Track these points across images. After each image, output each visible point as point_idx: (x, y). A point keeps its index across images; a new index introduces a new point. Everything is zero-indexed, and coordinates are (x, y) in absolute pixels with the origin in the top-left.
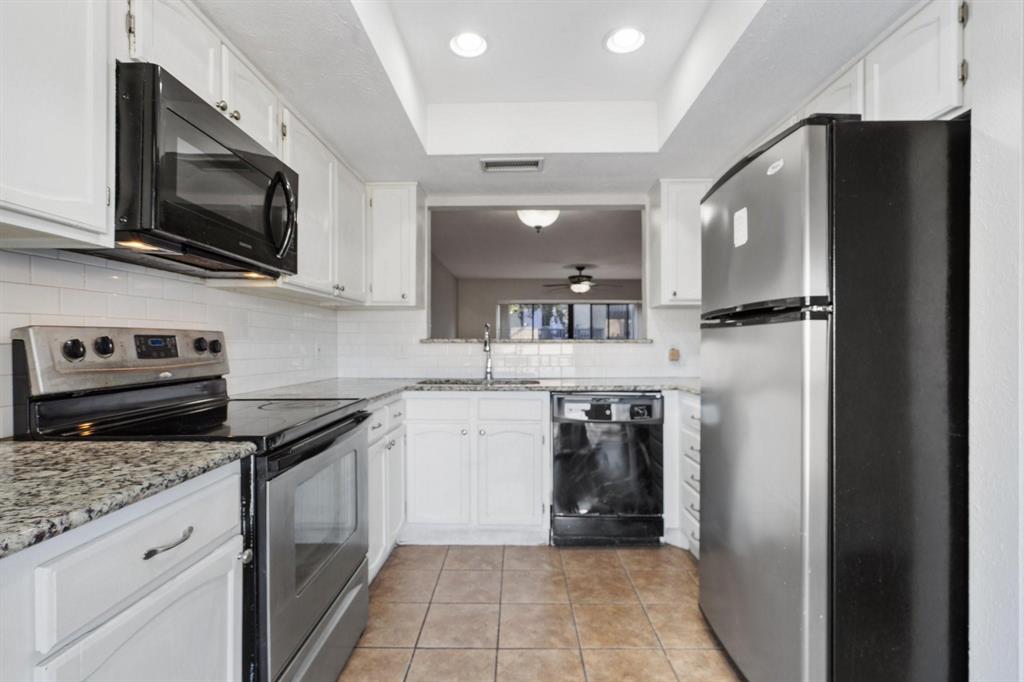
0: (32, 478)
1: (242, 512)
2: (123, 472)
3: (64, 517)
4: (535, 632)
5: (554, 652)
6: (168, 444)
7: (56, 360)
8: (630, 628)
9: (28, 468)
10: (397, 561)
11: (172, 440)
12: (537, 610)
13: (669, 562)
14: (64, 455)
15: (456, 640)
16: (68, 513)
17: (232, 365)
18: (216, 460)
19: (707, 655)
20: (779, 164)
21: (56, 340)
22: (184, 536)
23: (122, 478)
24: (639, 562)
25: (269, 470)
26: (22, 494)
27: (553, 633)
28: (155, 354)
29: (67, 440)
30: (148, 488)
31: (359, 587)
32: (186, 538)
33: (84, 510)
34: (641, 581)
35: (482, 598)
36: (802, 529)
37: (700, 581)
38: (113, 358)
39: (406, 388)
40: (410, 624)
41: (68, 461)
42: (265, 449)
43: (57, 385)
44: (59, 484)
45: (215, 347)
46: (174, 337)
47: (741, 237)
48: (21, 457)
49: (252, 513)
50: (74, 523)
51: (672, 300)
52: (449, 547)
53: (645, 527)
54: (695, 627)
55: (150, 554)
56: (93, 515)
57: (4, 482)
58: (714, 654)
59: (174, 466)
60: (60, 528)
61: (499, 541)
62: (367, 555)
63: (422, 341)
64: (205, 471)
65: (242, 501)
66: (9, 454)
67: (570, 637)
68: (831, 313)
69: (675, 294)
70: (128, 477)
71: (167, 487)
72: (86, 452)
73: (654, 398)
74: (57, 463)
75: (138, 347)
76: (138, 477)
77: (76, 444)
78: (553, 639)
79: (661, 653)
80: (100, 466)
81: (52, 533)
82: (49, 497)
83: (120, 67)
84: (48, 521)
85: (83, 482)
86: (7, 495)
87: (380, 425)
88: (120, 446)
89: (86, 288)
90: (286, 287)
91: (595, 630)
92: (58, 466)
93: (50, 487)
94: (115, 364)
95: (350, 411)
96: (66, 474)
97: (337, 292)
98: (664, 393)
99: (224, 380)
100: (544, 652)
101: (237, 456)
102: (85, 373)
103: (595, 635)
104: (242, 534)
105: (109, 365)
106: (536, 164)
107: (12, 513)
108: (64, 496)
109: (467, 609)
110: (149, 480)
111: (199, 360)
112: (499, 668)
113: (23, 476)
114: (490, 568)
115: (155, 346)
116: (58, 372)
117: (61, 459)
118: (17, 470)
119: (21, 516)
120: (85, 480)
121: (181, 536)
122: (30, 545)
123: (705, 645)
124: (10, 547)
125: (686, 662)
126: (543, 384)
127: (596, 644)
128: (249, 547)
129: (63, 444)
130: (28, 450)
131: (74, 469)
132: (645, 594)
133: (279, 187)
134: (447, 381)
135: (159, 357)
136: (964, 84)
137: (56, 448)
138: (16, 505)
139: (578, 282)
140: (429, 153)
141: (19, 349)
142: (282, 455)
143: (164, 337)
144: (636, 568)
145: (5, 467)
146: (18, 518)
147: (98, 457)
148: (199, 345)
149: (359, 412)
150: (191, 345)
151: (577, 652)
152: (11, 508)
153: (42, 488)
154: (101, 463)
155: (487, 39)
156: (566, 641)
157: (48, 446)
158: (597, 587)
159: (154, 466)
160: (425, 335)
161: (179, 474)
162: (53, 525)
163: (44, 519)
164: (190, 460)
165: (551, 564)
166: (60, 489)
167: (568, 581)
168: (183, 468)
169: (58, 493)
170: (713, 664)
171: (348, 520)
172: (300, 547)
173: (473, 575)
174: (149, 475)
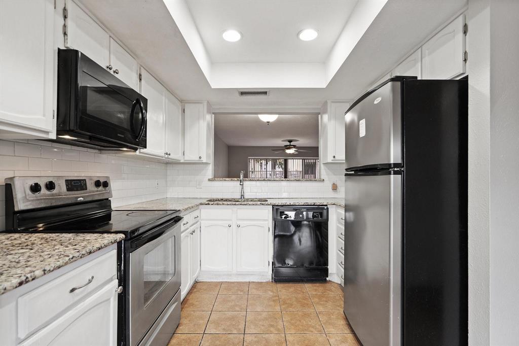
0: (16, 253)
1: (118, 268)
2: (60, 250)
3: (32, 274)
4: (263, 325)
5: (272, 335)
6: (81, 235)
7: (27, 194)
8: (310, 323)
9: (14, 248)
10: (195, 290)
11: (84, 233)
12: (264, 315)
13: (330, 290)
14: (31, 241)
15: (224, 329)
16: (34, 272)
17: (113, 193)
18: (105, 244)
19: (346, 336)
20: (379, 99)
21: (27, 183)
22: (89, 280)
23: (59, 254)
24: (316, 290)
25: (131, 247)
26: (11, 262)
27: (272, 326)
28: (75, 189)
29: (32, 232)
30: (72, 258)
31: (176, 304)
32: (90, 281)
33: (42, 270)
34: (316, 300)
35: (237, 309)
36: (389, 276)
37: (344, 299)
38: (55, 191)
39: (201, 204)
40: (201, 322)
41: (33, 244)
42: (129, 237)
43: (27, 206)
44: (29, 257)
45: (106, 184)
46: (85, 180)
47: (362, 133)
48: (10, 242)
49: (122, 268)
50: (37, 276)
51: (332, 160)
52: (222, 283)
53: (319, 273)
54: (342, 322)
55: (72, 290)
56: (46, 272)
57: (2, 256)
58: (350, 336)
59: (84, 247)
60: (30, 279)
61: (247, 280)
62: (180, 287)
63: (209, 180)
64: (99, 249)
65: (118, 263)
66: (4, 241)
67: (280, 328)
68: (403, 171)
69: (334, 157)
70: (63, 253)
71: (81, 257)
72: (42, 239)
73: (324, 208)
74: (27, 245)
75: (67, 186)
76: (67, 253)
77: (36, 235)
78: (272, 329)
79: (324, 335)
80: (49, 247)
81: (27, 281)
82: (24, 263)
83: (60, 51)
84: (25, 276)
85: (41, 256)
86: (4, 262)
87: (187, 223)
88: (58, 236)
89: (42, 157)
90: (140, 154)
91: (292, 324)
92: (28, 247)
93: (25, 258)
94: (56, 195)
95: (173, 216)
96: (32, 251)
97: (166, 156)
98: (328, 206)
99: (110, 200)
100: (267, 335)
101: (115, 241)
102: (41, 199)
103: (293, 327)
104: (118, 279)
105: (53, 195)
106: (265, 93)
107: (7, 272)
108: (31, 263)
109: (230, 314)
110: (72, 254)
111: (97, 191)
112: (245, 343)
113: (12, 252)
114: (242, 293)
115: (75, 185)
116: (27, 199)
117: (29, 243)
118: (8, 249)
119: (11, 273)
120: (42, 254)
121: (87, 281)
122: (16, 287)
123: (346, 332)
124: (7, 288)
125: (336, 340)
126: (269, 201)
127: (293, 331)
128: (121, 286)
129: (30, 235)
130: (13, 238)
131: (36, 248)
132: (318, 306)
133: (138, 105)
134: (222, 200)
135: (77, 190)
136: (466, 62)
137: (27, 237)
138: (9, 267)
139: (289, 148)
140: (212, 87)
141: (8, 188)
142: (137, 240)
143: (80, 180)
144: (314, 293)
145: (2, 248)
146: (10, 274)
147: (48, 242)
148: (98, 184)
149: (176, 216)
150: (93, 184)
151: (283, 335)
152: (6, 269)
153: (21, 258)
154: (49, 245)
155: (241, 33)
156: (278, 330)
157: (23, 236)
158: (295, 303)
159: (75, 247)
160: (211, 177)
161: (87, 251)
162: (27, 278)
163: (22, 275)
164: (92, 243)
165: (272, 291)
166: (30, 259)
167: (281, 300)
168: (89, 248)
169: (29, 261)
170: (349, 341)
171: (171, 269)
172: (147, 283)
173: (233, 297)
174: (73, 252)
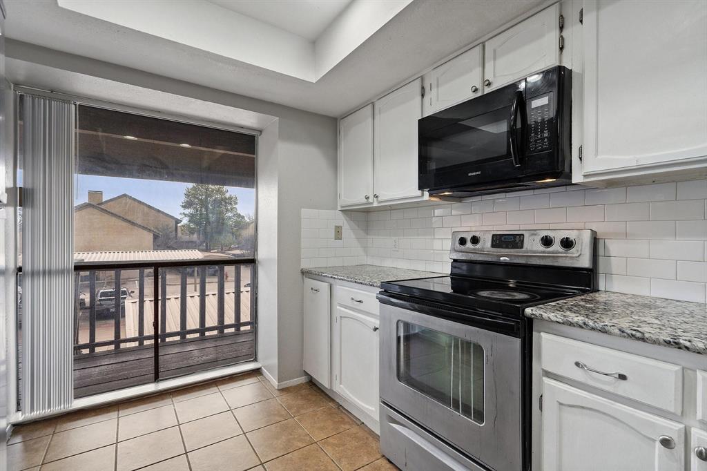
7: (456, 246)
21: (457, 236)
38: (478, 246)
45: (568, 244)
46: (522, 235)
75: (493, 241)
111: (544, 252)
115: (506, 241)
143: (515, 235)
150: (538, 241)
